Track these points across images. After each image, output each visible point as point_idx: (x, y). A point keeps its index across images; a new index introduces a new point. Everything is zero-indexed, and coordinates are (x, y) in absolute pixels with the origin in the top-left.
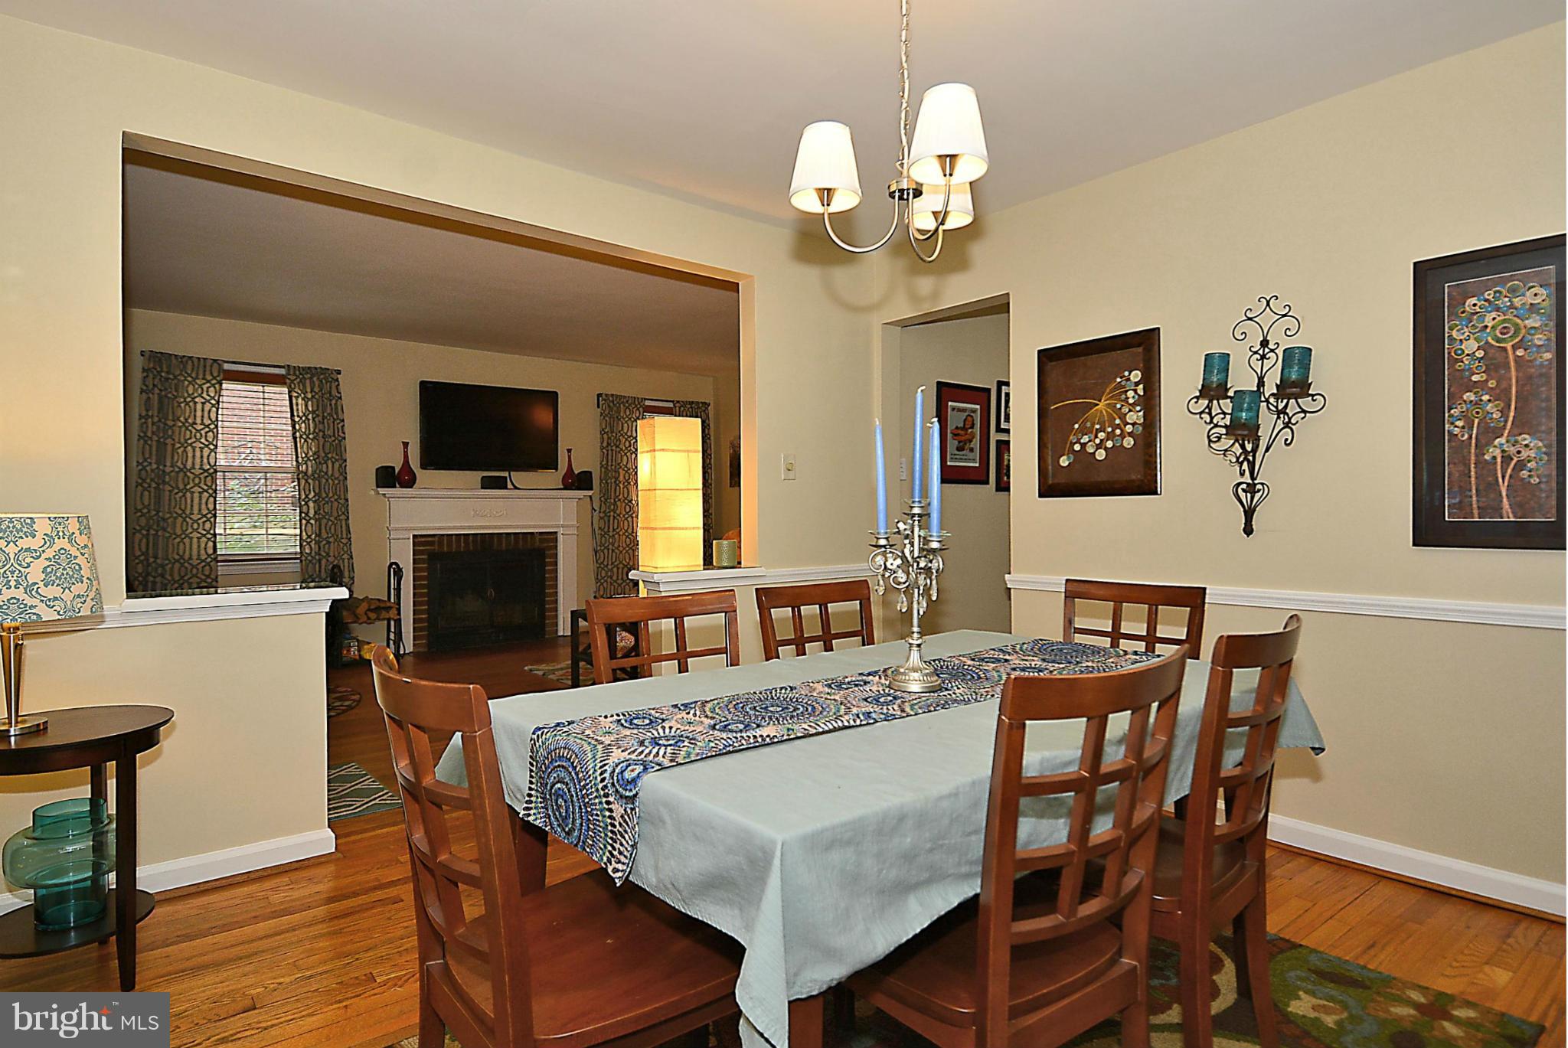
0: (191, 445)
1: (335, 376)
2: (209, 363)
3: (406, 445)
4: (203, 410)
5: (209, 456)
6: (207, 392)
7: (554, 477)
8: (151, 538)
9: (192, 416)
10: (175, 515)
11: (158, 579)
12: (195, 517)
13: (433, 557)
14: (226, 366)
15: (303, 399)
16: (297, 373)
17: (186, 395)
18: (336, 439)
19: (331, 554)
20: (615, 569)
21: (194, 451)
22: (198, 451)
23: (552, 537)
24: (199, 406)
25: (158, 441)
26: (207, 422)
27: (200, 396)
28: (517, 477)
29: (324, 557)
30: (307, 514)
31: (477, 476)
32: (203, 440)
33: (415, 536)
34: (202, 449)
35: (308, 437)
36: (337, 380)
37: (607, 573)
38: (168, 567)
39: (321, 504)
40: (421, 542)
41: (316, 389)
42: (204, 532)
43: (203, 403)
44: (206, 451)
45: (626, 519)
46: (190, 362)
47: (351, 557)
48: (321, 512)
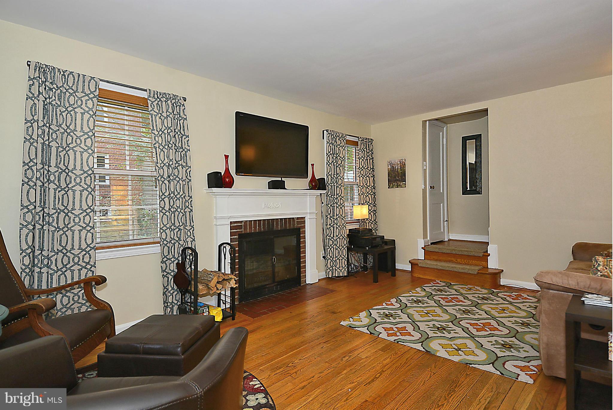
0: (72, 148)
1: (182, 101)
2: (87, 79)
3: (227, 157)
4: (82, 119)
5: (88, 159)
6: (86, 104)
7: (305, 182)
8: (37, 232)
9: (73, 124)
10: (59, 211)
11: (44, 270)
12: (77, 212)
13: (241, 237)
14: (103, 86)
15: (160, 118)
16: (156, 96)
17: (67, 105)
18: (184, 150)
19: (182, 239)
20: (338, 240)
21: (75, 154)
22: (78, 154)
23: (302, 220)
24: (79, 116)
25: (43, 144)
26: (86, 129)
27: (80, 106)
28: (288, 182)
29: (177, 241)
30: (163, 208)
31: (266, 180)
32: (82, 145)
33: (231, 223)
34: (82, 153)
35: (164, 147)
36: (183, 105)
37: (333, 242)
38: (53, 259)
39: (175, 200)
40: (235, 226)
41: (170, 110)
42: (84, 225)
43: (82, 114)
44: (85, 155)
45: (341, 208)
46: (71, 76)
47: (194, 240)
48: (175, 206)
